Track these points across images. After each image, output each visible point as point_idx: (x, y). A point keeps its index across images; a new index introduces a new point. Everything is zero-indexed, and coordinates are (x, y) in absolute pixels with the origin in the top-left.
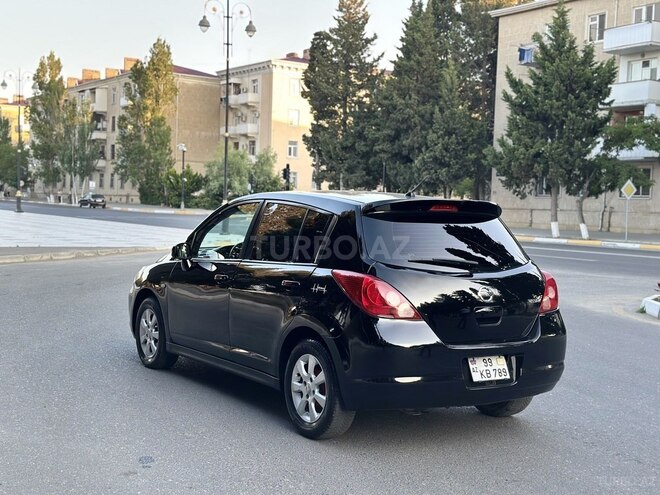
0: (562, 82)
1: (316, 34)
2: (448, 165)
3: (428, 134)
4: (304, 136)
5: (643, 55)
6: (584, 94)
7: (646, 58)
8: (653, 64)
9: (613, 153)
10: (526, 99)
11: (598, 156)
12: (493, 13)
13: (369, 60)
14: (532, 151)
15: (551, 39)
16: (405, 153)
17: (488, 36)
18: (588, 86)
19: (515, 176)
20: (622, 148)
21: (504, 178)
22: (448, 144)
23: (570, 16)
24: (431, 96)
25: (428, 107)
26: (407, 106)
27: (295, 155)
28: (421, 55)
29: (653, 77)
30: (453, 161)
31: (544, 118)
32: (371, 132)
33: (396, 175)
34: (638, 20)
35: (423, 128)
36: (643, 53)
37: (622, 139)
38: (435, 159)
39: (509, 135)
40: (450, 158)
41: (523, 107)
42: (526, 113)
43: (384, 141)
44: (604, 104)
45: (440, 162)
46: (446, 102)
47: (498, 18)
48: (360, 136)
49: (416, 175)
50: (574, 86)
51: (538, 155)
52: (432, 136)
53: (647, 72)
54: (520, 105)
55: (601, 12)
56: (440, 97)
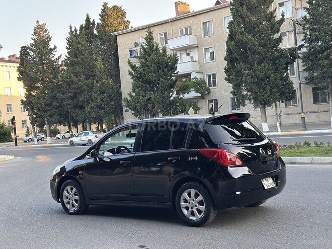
0: (155, 64)
1: (22, 47)
2: (104, 109)
3: (92, 94)
4: (22, 100)
5: (186, 51)
6: (166, 70)
7: (188, 51)
8: (191, 54)
9: (181, 96)
10: (139, 74)
11: (174, 98)
12: (114, 34)
13: (54, 59)
14: (146, 98)
15: (146, 45)
16: (80, 104)
17: (112, 45)
18: (167, 66)
19: (139, 110)
20: (185, 93)
21: (133, 112)
22: (103, 98)
23: (154, 34)
24: (91, 75)
25: (90, 81)
26: (79, 81)
27: (11, 111)
28: (83, 55)
29: (192, 60)
30: (106, 106)
31: (149, 82)
32: (60, 96)
33: (76, 116)
34: (182, 35)
35: (88, 91)
36: (187, 49)
37: (185, 89)
38: (97, 106)
39: (134, 91)
40: (105, 105)
41: (138, 77)
42: (141, 80)
43: (68, 99)
44: (174, 74)
45: (100, 107)
46: (99, 78)
47: (116, 36)
48: (54, 98)
49: (88, 115)
50: (161, 66)
51: (149, 99)
52: (94, 95)
53: (189, 58)
54: (137, 77)
55: (165, 31)
56: (95, 75)
